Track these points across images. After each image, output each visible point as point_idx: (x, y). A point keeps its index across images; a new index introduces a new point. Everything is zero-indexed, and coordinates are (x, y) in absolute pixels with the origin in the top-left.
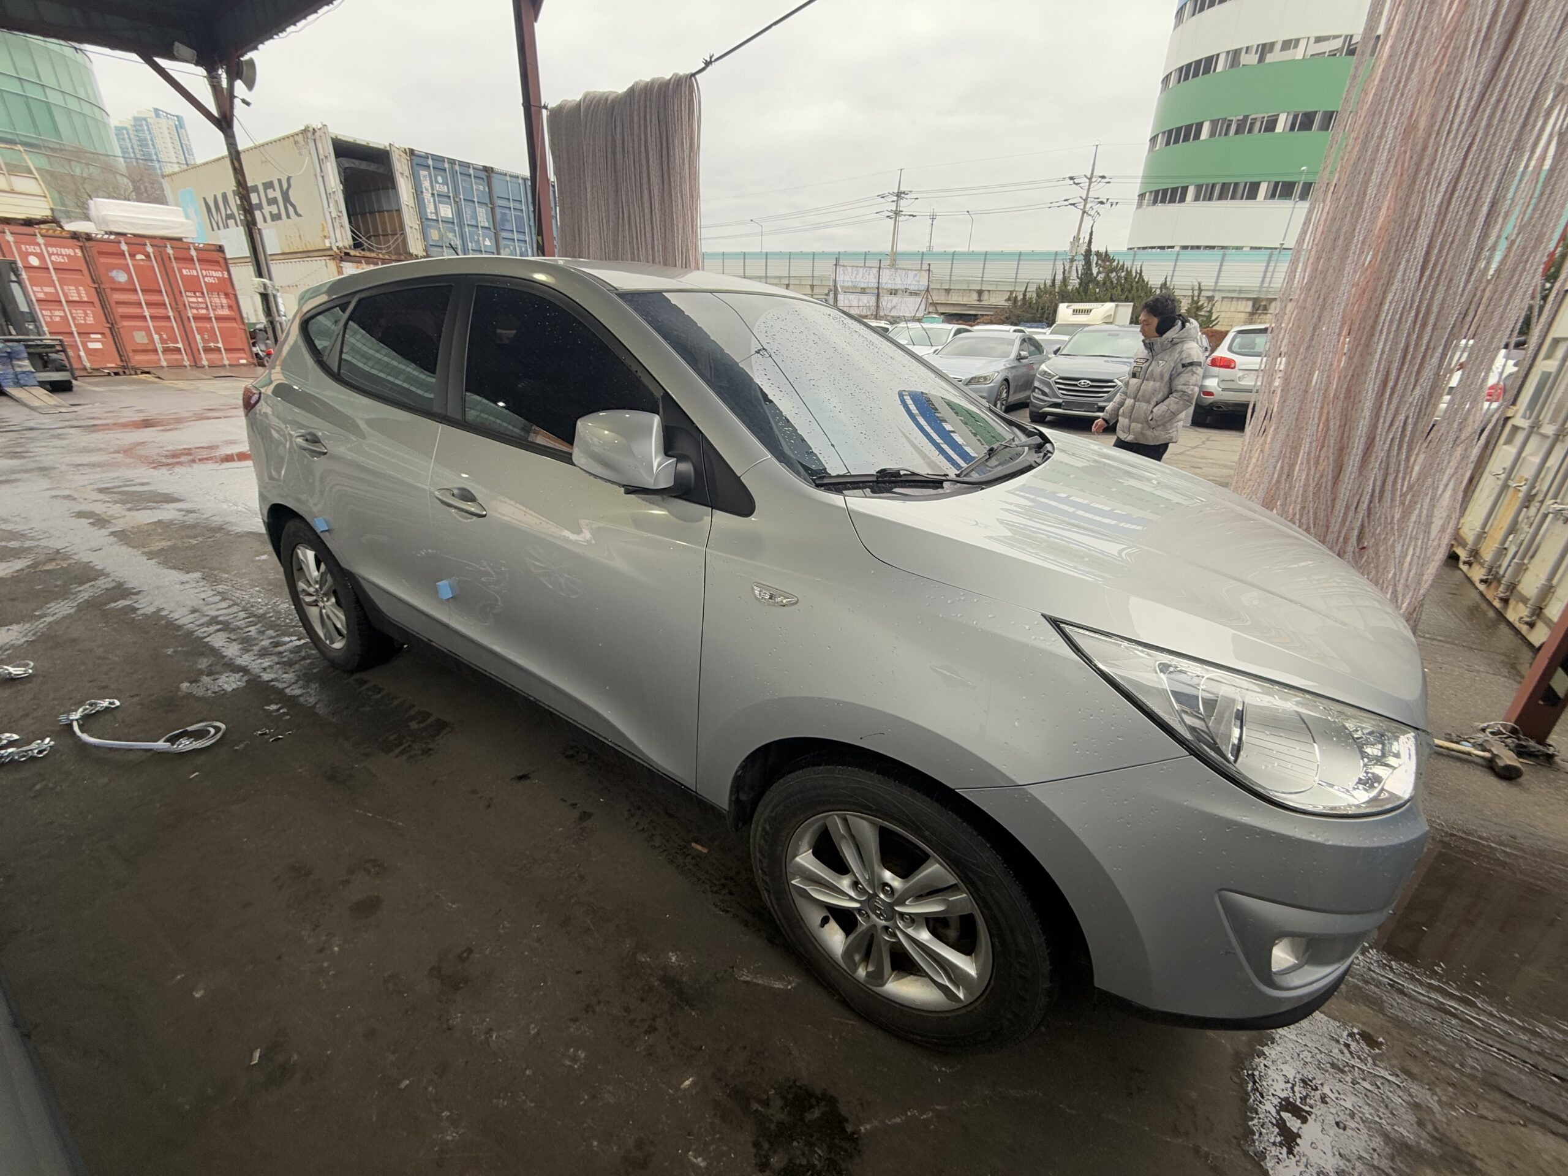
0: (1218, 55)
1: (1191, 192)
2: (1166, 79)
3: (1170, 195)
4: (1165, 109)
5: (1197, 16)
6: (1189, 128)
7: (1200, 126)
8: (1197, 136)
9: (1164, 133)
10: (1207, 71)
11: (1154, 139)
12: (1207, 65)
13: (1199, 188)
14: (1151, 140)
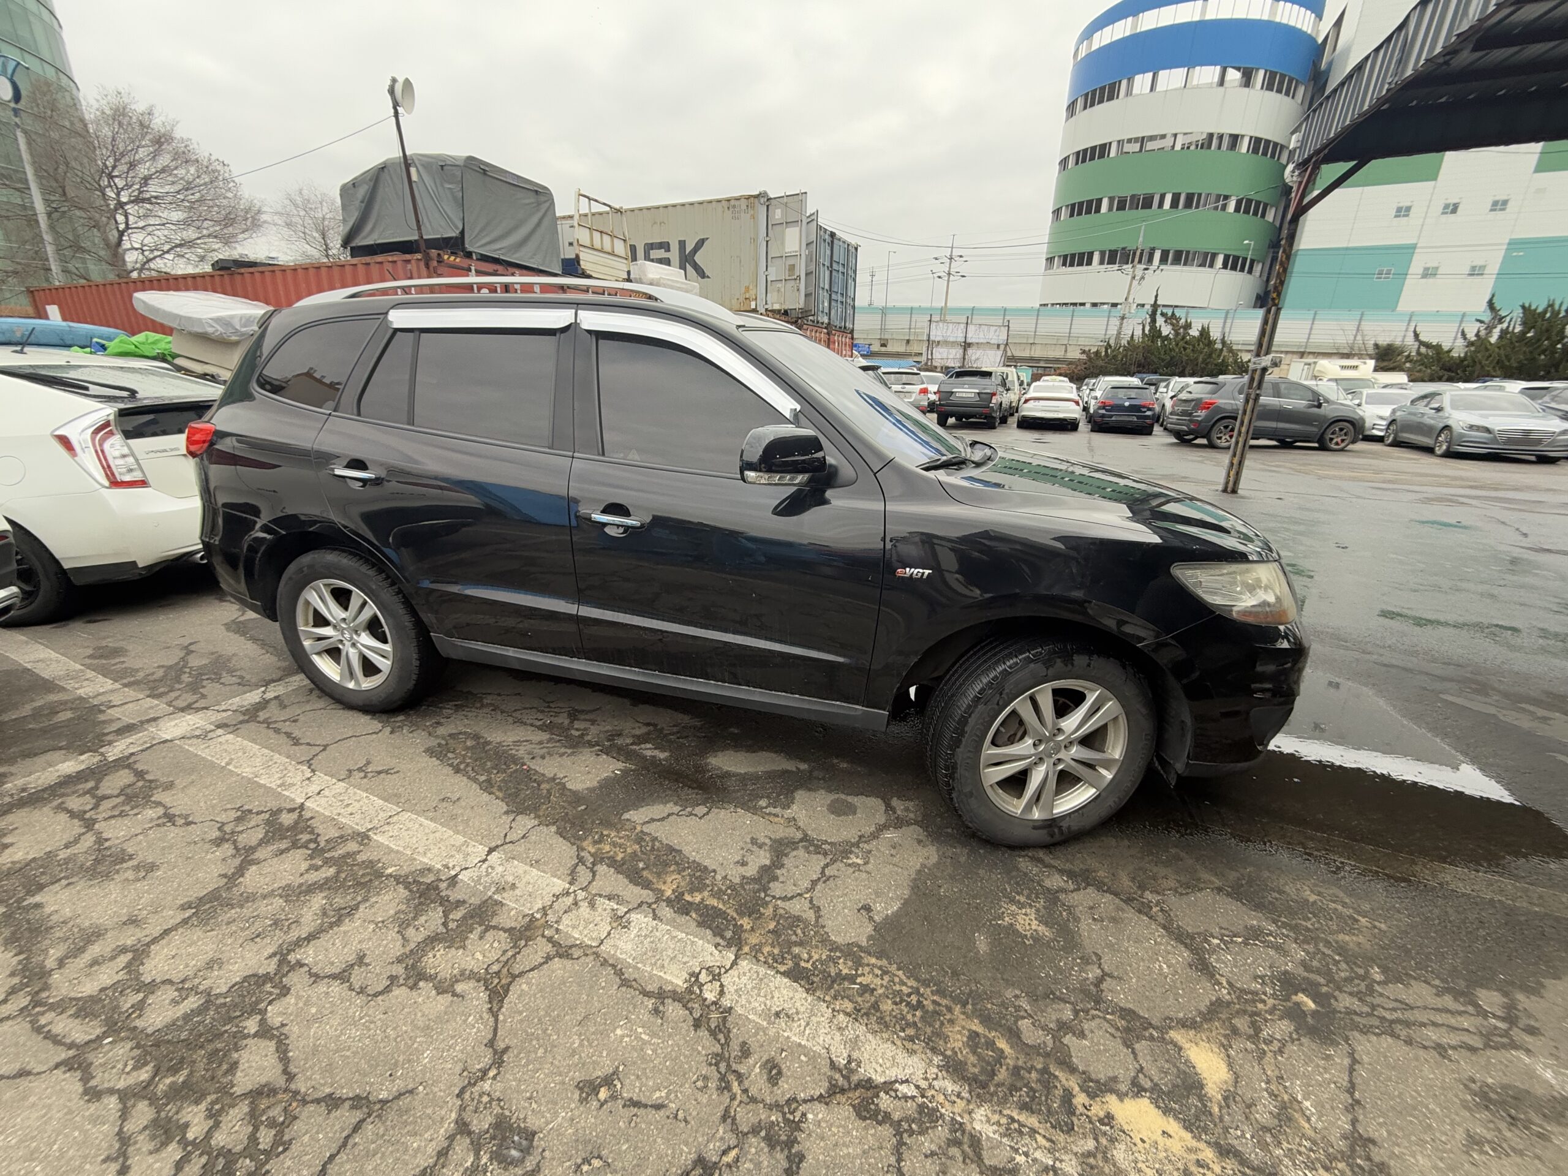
0: (1110, 143)
1: (1096, 257)
2: (1064, 162)
3: (1078, 259)
4: (1063, 187)
5: (1088, 110)
6: (1090, 202)
7: (1099, 201)
8: (1098, 210)
9: (1067, 206)
10: (1101, 156)
11: (1057, 212)
12: (1102, 150)
13: (1103, 254)
14: (1054, 212)
